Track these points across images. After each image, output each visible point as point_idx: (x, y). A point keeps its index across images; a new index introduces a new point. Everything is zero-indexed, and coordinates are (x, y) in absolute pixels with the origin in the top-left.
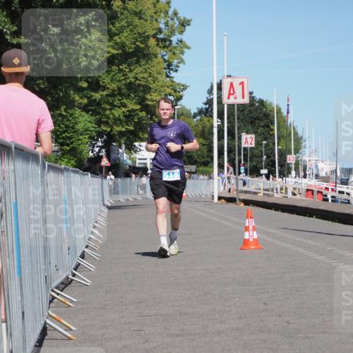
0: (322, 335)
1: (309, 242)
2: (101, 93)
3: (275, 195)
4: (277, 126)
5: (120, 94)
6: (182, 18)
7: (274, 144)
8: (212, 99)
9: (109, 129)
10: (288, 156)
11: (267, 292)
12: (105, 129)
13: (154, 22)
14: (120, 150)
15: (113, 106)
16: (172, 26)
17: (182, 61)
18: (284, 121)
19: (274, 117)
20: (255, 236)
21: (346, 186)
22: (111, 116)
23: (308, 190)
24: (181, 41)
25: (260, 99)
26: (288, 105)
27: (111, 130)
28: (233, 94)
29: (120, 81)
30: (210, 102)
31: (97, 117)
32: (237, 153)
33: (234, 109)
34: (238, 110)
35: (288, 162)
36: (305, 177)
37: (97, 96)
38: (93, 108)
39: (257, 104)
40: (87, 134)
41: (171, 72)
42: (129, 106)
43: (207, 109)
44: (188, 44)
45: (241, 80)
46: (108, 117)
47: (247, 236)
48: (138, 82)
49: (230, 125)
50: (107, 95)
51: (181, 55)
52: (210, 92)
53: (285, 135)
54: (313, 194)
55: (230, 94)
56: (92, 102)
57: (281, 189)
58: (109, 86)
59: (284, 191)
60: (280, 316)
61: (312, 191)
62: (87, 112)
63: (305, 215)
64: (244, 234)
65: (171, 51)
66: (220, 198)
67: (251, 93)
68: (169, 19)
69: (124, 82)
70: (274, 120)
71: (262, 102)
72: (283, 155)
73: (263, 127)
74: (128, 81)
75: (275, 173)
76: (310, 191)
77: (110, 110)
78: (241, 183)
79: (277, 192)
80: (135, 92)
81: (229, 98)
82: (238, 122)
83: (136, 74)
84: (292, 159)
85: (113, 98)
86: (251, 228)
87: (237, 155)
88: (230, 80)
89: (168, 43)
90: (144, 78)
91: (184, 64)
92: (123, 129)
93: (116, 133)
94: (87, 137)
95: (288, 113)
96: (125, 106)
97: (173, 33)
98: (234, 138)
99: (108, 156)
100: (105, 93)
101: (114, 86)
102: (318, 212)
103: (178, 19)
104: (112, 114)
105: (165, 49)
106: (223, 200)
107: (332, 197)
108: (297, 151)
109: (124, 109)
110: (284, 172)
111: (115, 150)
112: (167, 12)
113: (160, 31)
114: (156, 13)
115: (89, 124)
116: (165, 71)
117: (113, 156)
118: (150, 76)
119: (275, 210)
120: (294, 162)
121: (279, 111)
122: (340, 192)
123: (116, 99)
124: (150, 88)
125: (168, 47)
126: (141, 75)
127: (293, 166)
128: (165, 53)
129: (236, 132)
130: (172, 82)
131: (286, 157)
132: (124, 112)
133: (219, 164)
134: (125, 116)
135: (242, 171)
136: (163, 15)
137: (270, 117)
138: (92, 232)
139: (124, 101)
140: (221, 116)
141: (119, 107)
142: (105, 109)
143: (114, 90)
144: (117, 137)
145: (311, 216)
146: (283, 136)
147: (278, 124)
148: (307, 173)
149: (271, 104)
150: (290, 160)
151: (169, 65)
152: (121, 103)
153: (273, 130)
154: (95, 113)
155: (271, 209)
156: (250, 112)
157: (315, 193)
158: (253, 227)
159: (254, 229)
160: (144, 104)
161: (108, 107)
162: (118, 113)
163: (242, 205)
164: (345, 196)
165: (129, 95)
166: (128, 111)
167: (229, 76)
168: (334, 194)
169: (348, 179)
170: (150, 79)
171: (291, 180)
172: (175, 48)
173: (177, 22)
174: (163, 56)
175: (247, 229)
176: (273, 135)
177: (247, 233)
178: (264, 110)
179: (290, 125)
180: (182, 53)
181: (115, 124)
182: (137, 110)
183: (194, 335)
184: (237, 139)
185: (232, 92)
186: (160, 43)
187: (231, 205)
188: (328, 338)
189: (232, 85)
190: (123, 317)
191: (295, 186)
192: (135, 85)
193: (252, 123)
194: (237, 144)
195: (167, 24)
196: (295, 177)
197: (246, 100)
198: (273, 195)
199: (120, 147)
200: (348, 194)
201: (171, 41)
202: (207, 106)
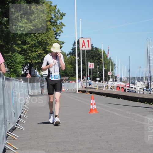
0: (126, 150)
1: (119, 110)
2: (27, 46)
3: (103, 89)
4: (104, 59)
5: (35, 46)
6: (61, 13)
7: (102, 67)
8: (75, 48)
9: (30, 62)
10: (109, 72)
11: (101, 132)
12: (29, 61)
13: (50, 15)
14: (35, 71)
15: (32, 51)
16: (57, 16)
17: (62, 32)
18: (106, 57)
19: (102, 55)
20: (95, 107)
21: (134, 85)
22: (31, 56)
23: (117, 87)
24: (61, 23)
25: (96, 48)
26: (108, 50)
27: (31, 62)
28: (84, 46)
29: (35, 40)
30: (74, 49)
31: (25, 56)
32: (86, 71)
33: (85, 52)
34: (86, 52)
35: (109, 75)
36: (116, 81)
37: (25, 47)
38: (23, 52)
39: (95, 50)
40: (21, 64)
41: (57, 36)
42: (39, 51)
43: (73, 52)
44: (64, 24)
45: (87, 39)
46: (30, 56)
47: (91, 107)
48: (43, 41)
49: (83, 59)
50: (29, 47)
51: (61, 29)
52: (74, 44)
53: (107, 63)
54: (119, 88)
55: (83, 46)
56: (23, 50)
57: (106, 86)
58: (30, 43)
59: (107, 88)
60: (107, 142)
61: (119, 87)
62: (21, 54)
63: (116, 98)
64: (90, 106)
65: (57, 27)
66: (79, 91)
67: (92, 45)
68: (56, 13)
69: (36, 41)
70: (102, 57)
71: (96, 49)
72: (106, 72)
73: (97, 59)
74: (39, 40)
75: (103, 79)
76: (118, 87)
77: (31, 53)
78: (88, 84)
79: (104, 88)
80: (42, 45)
81: (82, 47)
82: (87, 58)
83: (42, 37)
84: (110, 73)
85: (32, 48)
86: (93, 104)
87: (86, 72)
88: (83, 39)
89: (55, 24)
90: (45, 39)
91: (63, 33)
92: (37, 62)
93: (33, 63)
94: (21, 65)
95: (108, 53)
96: (37, 51)
97: (57, 19)
98: (85, 65)
99: (30, 73)
100: (28, 46)
101: (32, 43)
102: (122, 97)
103: (60, 13)
104: (32, 55)
105: (55, 26)
106: (80, 92)
107: (128, 90)
108: (112, 70)
109: (37, 53)
110: (107, 79)
111: (33, 71)
112: (55, 11)
113: (52, 18)
114: (50, 11)
115: (22, 60)
116: (54, 36)
117: (32, 73)
118: (48, 38)
119: (103, 96)
120: (111, 75)
121: (104, 53)
122: (131, 88)
123: (33, 48)
124: (48, 43)
125: (55, 25)
126: (44, 38)
127: (111, 76)
128: (54, 28)
129: (86, 62)
130: (58, 41)
131: (107, 73)
132: (37, 54)
133: (78, 76)
134: (37, 56)
135: (89, 79)
136: (53, 12)
137: (100, 55)
138: (24, 107)
139: (37, 49)
140: (79, 55)
141: (35, 52)
142: (29, 53)
143: (32, 45)
144: (34, 65)
145: (119, 98)
146: (106, 63)
147: (104, 58)
148: (117, 79)
149: (101, 49)
150: (109, 74)
151: (56, 34)
152: (36, 50)
153: (101, 61)
154: (24, 55)
155: (102, 95)
156: (92, 53)
157: (121, 88)
158: (94, 103)
159: (95, 104)
160: (45, 50)
161: (30, 52)
162: (34, 54)
163: (89, 94)
164: (133, 89)
165: (39, 47)
166: (39, 53)
167: (82, 38)
168: (129, 88)
169: (135, 82)
170: (48, 39)
171: (110, 83)
172: (59, 26)
173: (59, 15)
174: (53, 30)
175: (91, 104)
176: (102, 63)
177: (91, 106)
178: (98, 52)
179: (109, 59)
180: (62, 28)
181: (33, 59)
182: (42, 53)
183: (70, 151)
184: (86, 65)
185: (84, 45)
186: (52, 24)
187: (84, 94)
188: (128, 151)
189: (84, 41)
190: (38, 143)
191: (111, 85)
192: (41, 42)
193: (92, 58)
194: (86, 67)
195: (55, 15)
196: (112, 81)
197: (90, 48)
198: (102, 89)
199: (35, 69)
200: (135, 88)
201: (57, 23)
202: (73, 51)
